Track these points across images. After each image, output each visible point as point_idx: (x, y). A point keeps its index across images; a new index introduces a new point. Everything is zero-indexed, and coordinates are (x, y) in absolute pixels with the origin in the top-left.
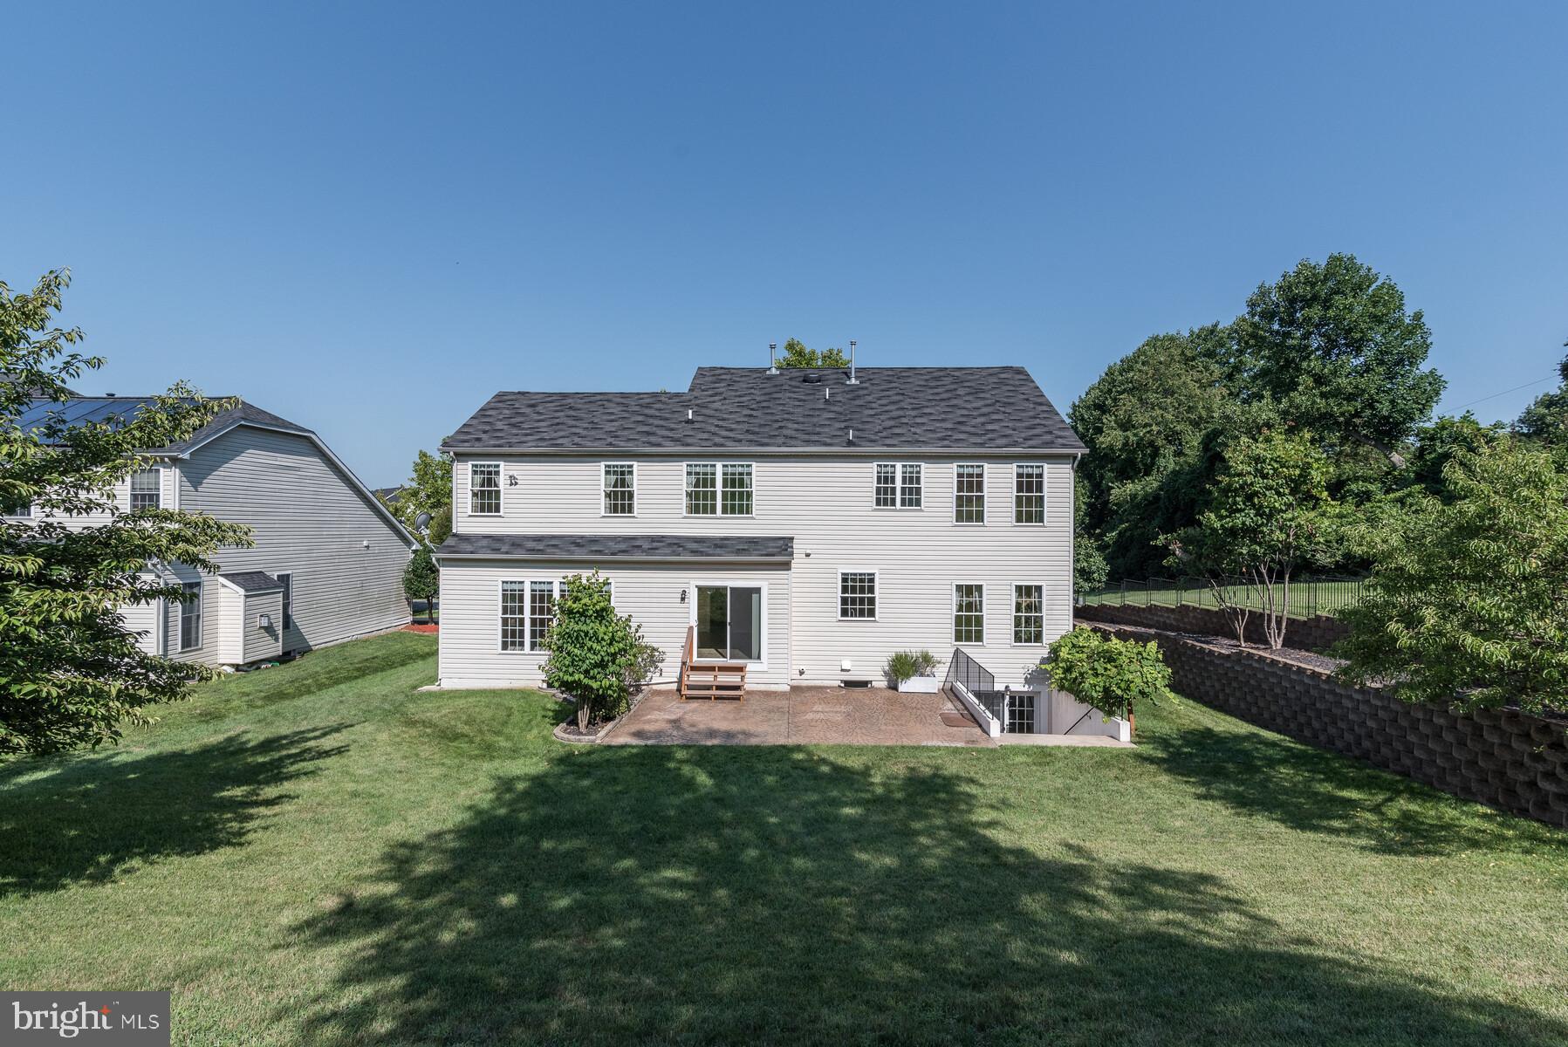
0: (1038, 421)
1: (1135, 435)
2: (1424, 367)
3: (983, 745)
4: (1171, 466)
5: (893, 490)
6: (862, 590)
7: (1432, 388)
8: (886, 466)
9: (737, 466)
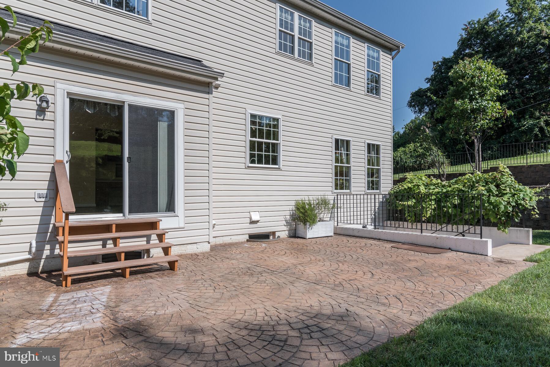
5: (292, 38)
6: (268, 135)
8: (287, 12)
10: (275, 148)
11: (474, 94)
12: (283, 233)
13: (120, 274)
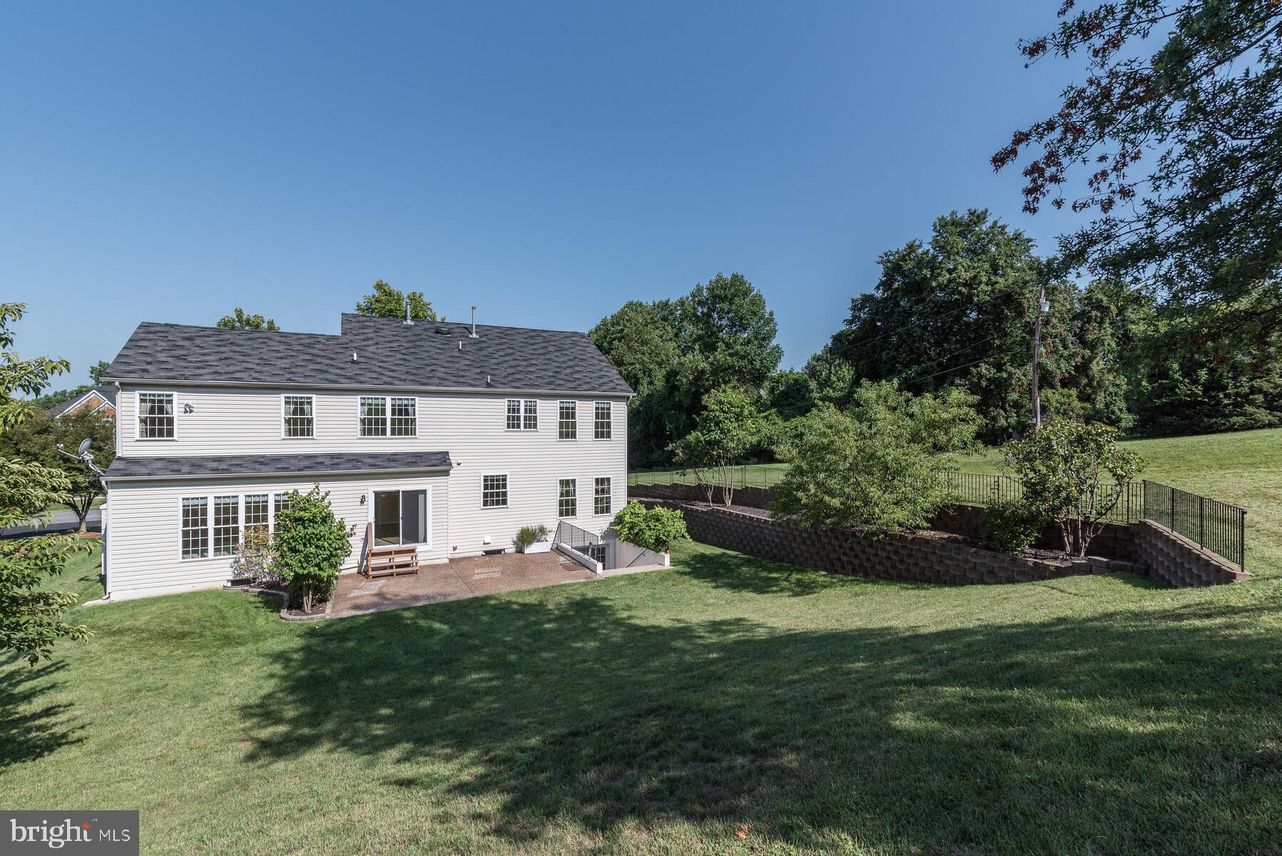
0: (603, 373)
1: (625, 370)
2: (774, 343)
3: (595, 579)
4: (646, 392)
5: (519, 418)
6: (498, 487)
7: (777, 354)
8: (513, 401)
9: (404, 399)
10: (505, 494)
11: (710, 426)
12: (511, 549)
13: (392, 575)
